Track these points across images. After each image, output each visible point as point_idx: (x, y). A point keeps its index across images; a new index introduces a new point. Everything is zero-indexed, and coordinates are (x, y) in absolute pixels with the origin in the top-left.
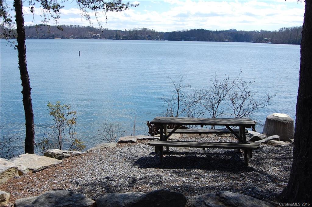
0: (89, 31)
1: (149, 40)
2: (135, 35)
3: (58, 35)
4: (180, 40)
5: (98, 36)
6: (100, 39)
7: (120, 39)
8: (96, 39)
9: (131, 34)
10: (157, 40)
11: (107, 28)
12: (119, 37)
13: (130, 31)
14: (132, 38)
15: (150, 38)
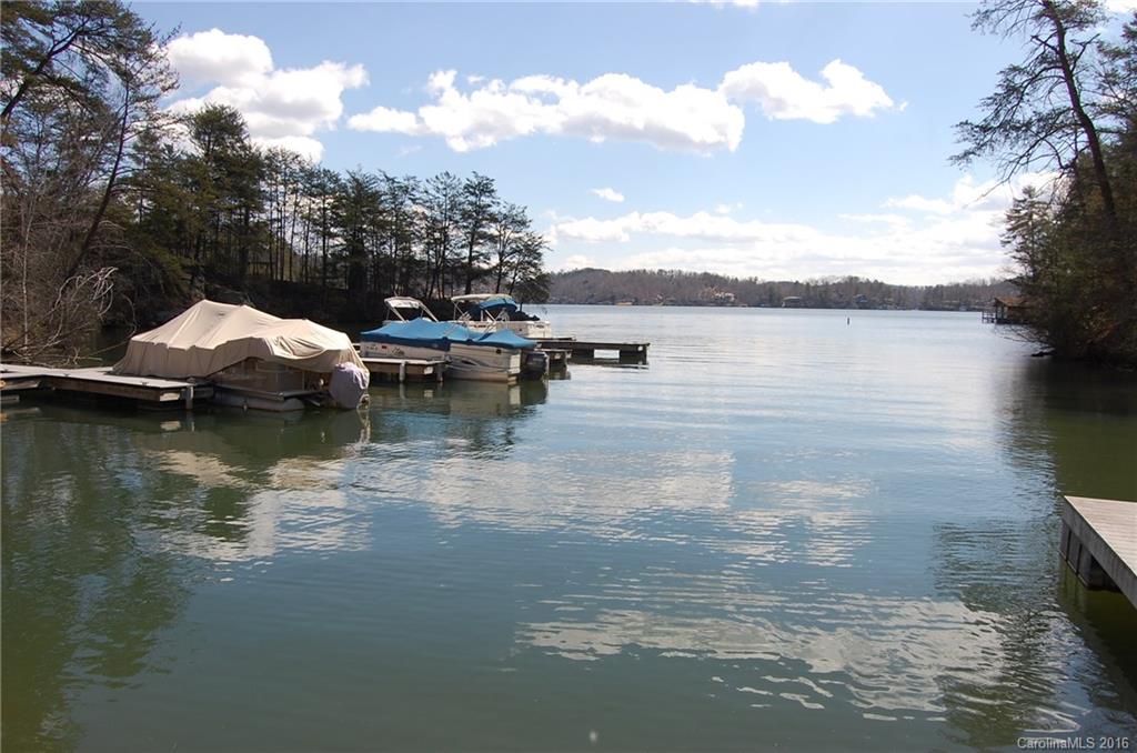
0: (706, 286)
1: (861, 308)
2: (820, 295)
3: (625, 296)
4: (956, 308)
5: (729, 297)
6: (733, 305)
7: (780, 306)
8: (722, 305)
9: (812, 293)
10: (885, 309)
11: (754, 276)
12: (779, 300)
13: (808, 284)
14: (813, 303)
15: (865, 304)
